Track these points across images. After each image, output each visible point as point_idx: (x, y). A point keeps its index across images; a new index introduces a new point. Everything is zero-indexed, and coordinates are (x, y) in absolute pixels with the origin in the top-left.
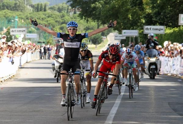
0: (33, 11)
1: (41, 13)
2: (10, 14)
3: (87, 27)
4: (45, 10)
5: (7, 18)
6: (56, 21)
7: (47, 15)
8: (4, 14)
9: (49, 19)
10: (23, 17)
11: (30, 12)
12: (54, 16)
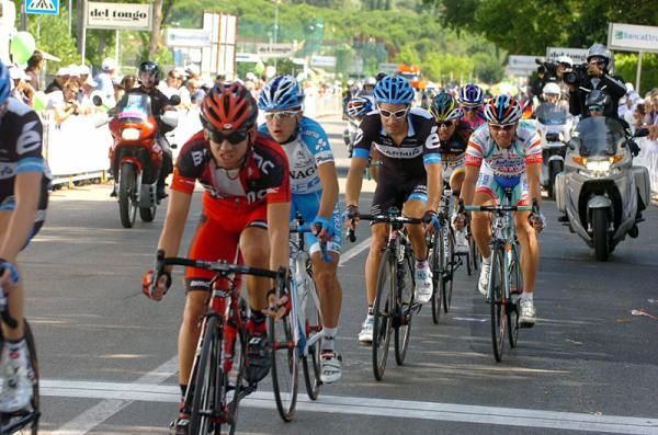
0: (362, 9)
1: (376, 12)
2: (310, 13)
3: (473, 47)
4: (387, 7)
5: (303, 22)
6: (409, 32)
7: (391, 19)
8: (299, 12)
9: (393, 27)
10: (339, 20)
11: (355, 10)
12: (405, 20)
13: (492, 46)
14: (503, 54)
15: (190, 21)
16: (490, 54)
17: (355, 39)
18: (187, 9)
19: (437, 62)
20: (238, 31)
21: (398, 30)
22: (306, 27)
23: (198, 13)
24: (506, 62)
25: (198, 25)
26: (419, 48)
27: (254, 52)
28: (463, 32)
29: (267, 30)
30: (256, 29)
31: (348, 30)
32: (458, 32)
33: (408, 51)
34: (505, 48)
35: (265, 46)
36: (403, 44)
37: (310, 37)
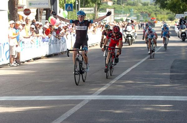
0: (142, 6)
1: (145, 6)
2: (131, 7)
3: (167, 13)
4: (148, 5)
6: (153, 10)
8: (128, 7)
9: (149, 9)
10: (137, 9)
12: (152, 8)
13: (172, 12)
14: (174, 14)
15: (104, 11)
16: (171, 14)
17: (141, 13)
18: (103, 8)
19: (160, 16)
20: (114, 13)
21: (151, 10)
22: (130, 10)
23: (105, 9)
24: (175, 16)
26: (155, 14)
27: (118, 17)
29: (121, 12)
30: (119, 12)
31: (139, 11)
32: (164, 10)
33: (153, 15)
34: (174, 13)
35: (120, 15)
36: (152, 13)
37: (131, 13)
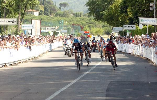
0: (74, 17)
1: (78, 18)
2: (60, 19)
3: (104, 26)
4: (80, 16)
5: (58, 21)
6: (86, 22)
7: (82, 19)
8: (57, 19)
9: (82, 21)
10: (68, 20)
11: (72, 17)
12: (85, 19)
13: (108, 25)
14: (112, 27)
15: (28, 22)
16: (108, 27)
17: (72, 25)
18: (28, 19)
19: (94, 30)
20: (41, 24)
21: (84, 22)
22: (59, 22)
23: (31, 20)
24: (112, 29)
25: (31, 23)
26: (89, 26)
27: (45, 30)
28: (100, 22)
29: (49, 24)
30: (46, 23)
31: (70, 23)
32: (99, 22)
33: (87, 28)
35: (48, 28)
36: (85, 26)
37: (60, 25)
